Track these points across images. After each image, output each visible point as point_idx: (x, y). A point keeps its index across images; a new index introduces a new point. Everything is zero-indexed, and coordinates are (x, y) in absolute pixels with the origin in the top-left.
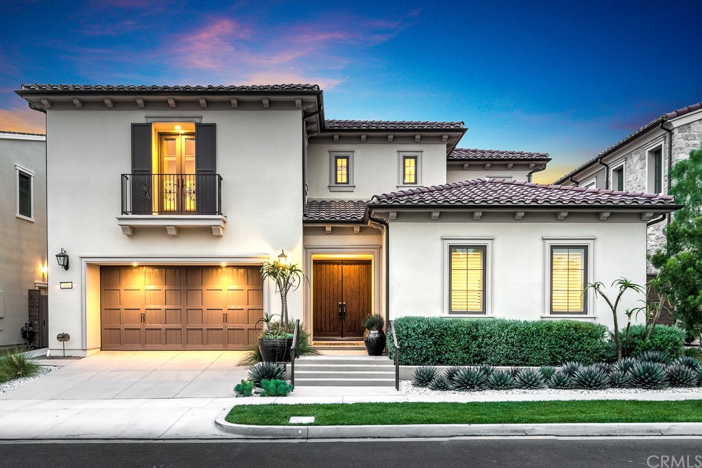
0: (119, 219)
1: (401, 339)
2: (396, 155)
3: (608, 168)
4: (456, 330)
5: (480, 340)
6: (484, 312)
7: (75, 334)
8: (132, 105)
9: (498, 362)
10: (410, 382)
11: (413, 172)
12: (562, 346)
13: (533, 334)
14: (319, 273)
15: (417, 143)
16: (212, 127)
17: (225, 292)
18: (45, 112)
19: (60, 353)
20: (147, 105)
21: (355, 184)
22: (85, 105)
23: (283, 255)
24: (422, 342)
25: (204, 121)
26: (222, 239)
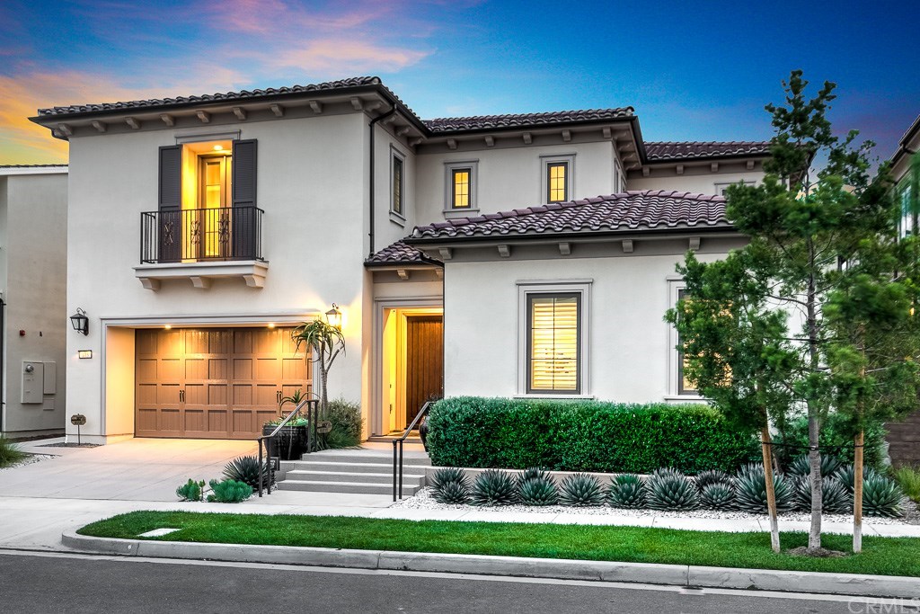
0: (137, 270)
1: (438, 429)
2: (538, 162)
4: (517, 416)
5: (551, 432)
6: (578, 390)
7: (92, 416)
8: (158, 124)
9: (577, 466)
11: (562, 185)
12: (676, 444)
13: (630, 424)
14: (415, 335)
15: (567, 143)
16: (254, 143)
17: (278, 363)
18: (67, 140)
19: (75, 440)
20: (177, 121)
21: (479, 207)
22: (108, 128)
23: (333, 312)
24: (465, 434)
25: (244, 137)
26: (263, 291)
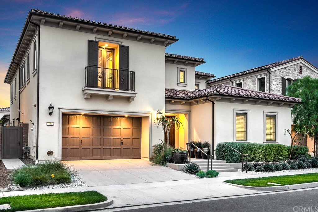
2: (177, 69)
3: (232, 83)
6: (246, 140)
7: (55, 151)
8: (91, 31)
10: (240, 169)
11: (183, 78)
15: (185, 65)
16: (128, 47)
17: (122, 129)
20: (98, 32)
23: (160, 113)
25: (124, 44)
